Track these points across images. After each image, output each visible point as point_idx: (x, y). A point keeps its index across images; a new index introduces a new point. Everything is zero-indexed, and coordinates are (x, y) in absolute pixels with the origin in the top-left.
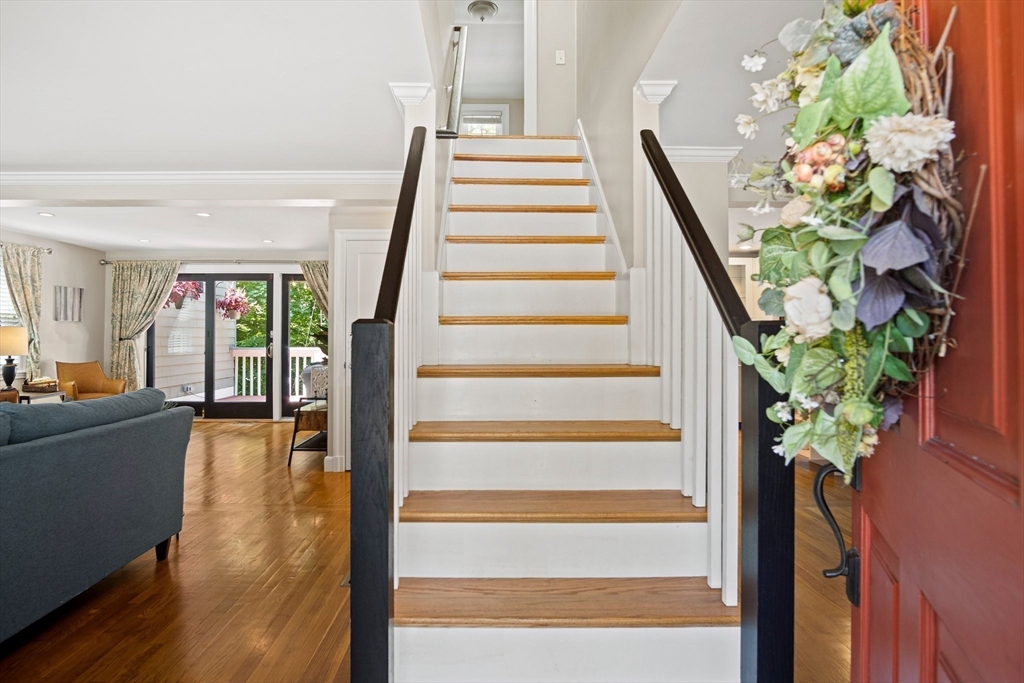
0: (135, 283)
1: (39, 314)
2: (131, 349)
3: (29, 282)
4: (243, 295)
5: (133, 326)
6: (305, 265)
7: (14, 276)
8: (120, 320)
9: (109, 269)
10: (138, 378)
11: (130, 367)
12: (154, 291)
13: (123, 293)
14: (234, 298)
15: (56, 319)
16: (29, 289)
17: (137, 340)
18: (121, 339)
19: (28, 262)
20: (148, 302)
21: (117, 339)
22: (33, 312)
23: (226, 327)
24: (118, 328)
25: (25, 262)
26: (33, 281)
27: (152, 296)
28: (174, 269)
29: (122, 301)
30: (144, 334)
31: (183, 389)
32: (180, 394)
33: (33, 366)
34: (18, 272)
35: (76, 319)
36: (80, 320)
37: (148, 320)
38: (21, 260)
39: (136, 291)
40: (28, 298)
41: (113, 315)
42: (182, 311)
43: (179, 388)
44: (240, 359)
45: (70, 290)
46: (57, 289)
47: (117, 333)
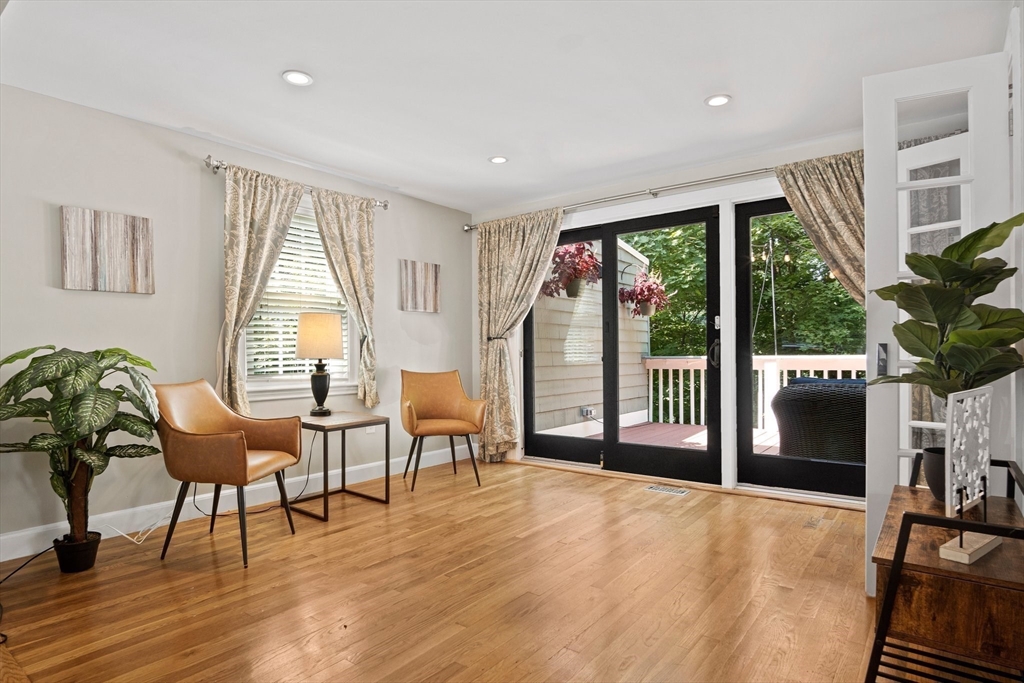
0: (505, 252)
1: (371, 298)
2: (502, 353)
3: (356, 248)
4: (659, 281)
5: (503, 318)
6: (784, 173)
7: (333, 240)
8: (488, 310)
9: (475, 236)
10: (511, 396)
11: (500, 380)
12: (528, 262)
13: (489, 270)
14: (647, 284)
15: (402, 309)
16: (356, 261)
17: (509, 340)
18: (489, 339)
19: (354, 221)
20: (521, 280)
21: (485, 338)
22: (363, 294)
23: (636, 328)
24: (485, 322)
25: (348, 219)
26: (362, 248)
27: (525, 269)
28: (555, 222)
29: (489, 282)
30: (519, 329)
31: (582, 412)
32: (579, 419)
33: (366, 376)
34: (337, 232)
35: (430, 309)
36: (436, 311)
37: (522, 308)
38: (343, 215)
39: (507, 264)
40: (354, 273)
41: (480, 303)
43: (576, 411)
44: (656, 372)
45: (419, 266)
46: (401, 264)
47: (485, 328)
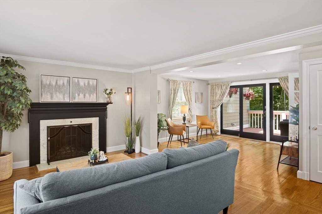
0: (217, 90)
1: (191, 101)
2: (216, 111)
3: (189, 92)
4: (252, 92)
5: (216, 104)
6: (279, 79)
7: (185, 90)
8: (213, 102)
9: (209, 86)
10: (218, 121)
11: (216, 117)
12: (222, 92)
13: (213, 93)
14: (249, 92)
15: (196, 102)
16: (189, 94)
17: (218, 108)
18: (213, 108)
19: (189, 86)
20: (221, 96)
21: (212, 108)
22: (190, 101)
23: (246, 103)
24: (212, 105)
25: (188, 86)
26: (190, 91)
27: (222, 94)
28: (229, 84)
29: (213, 96)
30: (220, 107)
31: (232, 124)
32: (231, 126)
33: (190, 116)
34: (186, 89)
35: (201, 102)
36: (202, 102)
37: (221, 102)
38: (187, 86)
39: (217, 92)
40: (189, 96)
41: (211, 101)
42: (231, 98)
43: (231, 124)
44: (251, 115)
45: (199, 93)
46: (196, 93)
47: (212, 106)
